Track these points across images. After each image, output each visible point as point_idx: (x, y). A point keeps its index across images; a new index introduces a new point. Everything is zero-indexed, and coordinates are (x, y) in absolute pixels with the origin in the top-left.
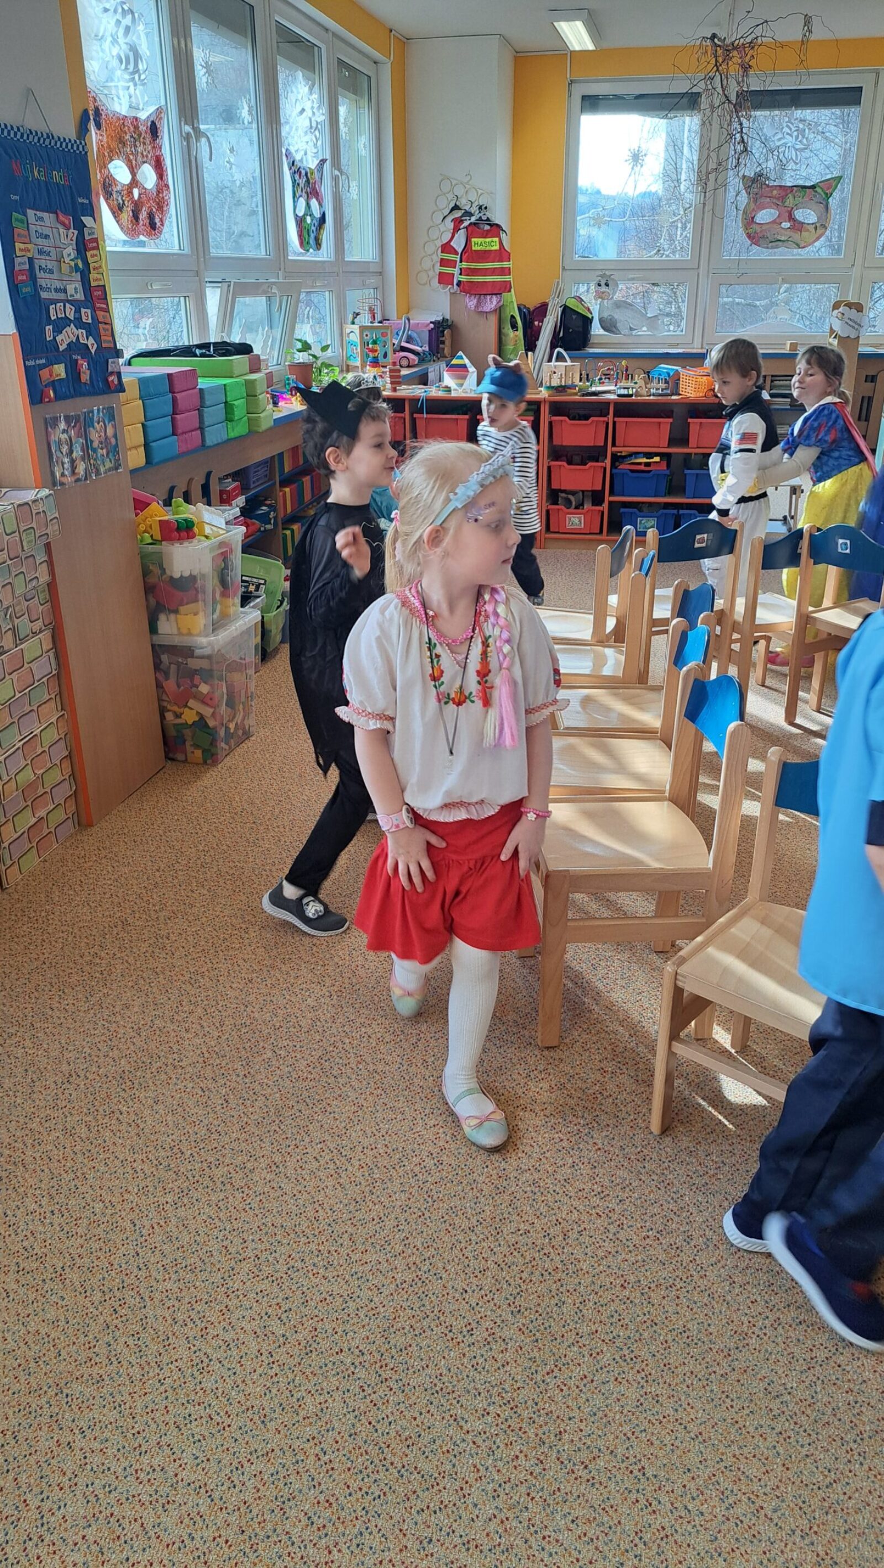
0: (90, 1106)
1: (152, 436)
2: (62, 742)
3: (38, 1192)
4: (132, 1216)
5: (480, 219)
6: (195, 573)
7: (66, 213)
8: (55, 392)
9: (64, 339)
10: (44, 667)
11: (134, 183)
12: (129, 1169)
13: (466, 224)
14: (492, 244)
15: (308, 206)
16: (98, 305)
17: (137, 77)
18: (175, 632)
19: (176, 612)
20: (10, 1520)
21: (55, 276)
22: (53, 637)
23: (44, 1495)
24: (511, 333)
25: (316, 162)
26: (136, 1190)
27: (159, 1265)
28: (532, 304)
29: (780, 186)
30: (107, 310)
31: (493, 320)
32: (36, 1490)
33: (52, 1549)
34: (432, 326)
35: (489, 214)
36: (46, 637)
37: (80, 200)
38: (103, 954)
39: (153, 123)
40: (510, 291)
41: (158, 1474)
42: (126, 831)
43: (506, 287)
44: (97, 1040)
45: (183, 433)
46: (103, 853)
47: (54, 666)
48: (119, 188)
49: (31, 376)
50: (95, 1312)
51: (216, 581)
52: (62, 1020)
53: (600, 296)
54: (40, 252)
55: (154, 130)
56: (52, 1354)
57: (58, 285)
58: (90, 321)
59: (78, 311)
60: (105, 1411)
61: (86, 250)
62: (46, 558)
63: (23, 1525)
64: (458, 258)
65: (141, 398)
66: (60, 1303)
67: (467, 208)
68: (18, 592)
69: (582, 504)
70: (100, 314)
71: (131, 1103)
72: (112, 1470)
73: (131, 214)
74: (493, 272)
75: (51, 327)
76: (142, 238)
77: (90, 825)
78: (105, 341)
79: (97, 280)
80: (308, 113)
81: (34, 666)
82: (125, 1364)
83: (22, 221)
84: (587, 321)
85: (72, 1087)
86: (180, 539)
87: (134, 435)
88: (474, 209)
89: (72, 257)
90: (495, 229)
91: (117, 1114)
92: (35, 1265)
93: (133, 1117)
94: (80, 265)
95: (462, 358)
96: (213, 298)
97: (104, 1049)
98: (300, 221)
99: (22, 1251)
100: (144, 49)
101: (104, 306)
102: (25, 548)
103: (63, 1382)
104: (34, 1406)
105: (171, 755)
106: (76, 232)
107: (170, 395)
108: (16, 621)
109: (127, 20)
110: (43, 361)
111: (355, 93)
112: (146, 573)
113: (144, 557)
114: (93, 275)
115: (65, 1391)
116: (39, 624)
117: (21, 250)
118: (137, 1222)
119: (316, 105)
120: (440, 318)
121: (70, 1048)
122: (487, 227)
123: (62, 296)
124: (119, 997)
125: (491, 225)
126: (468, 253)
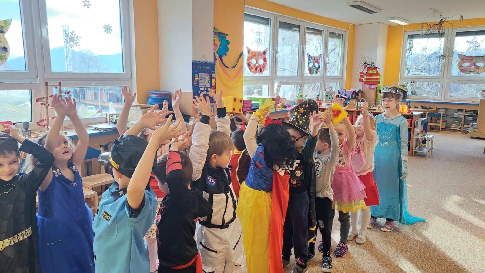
5: (371, 66)
7: (208, 73)
9: (203, 93)
13: (368, 67)
14: (375, 72)
21: (203, 83)
29: (471, 57)
31: (374, 91)
34: (353, 92)
35: (374, 65)
37: (212, 71)
43: (378, 83)
48: (252, 64)
53: (411, 85)
54: (201, 80)
55: (265, 53)
61: (211, 79)
64: (364, 75)
67: (368, 63)
73: (255, 69)
74: (374, 79)
75: (200, 91)
76: (257, 74)
79: (214, 84)
83: (197, 75)
89: (208, 80)
96: (276, 85)
98: (310, 68)
101: (215, 88)
106: (210, 76)
117: (196, 79)
120: (357, 90)
122: (374, 68)
125: (375, 67)
126: (367, 74)
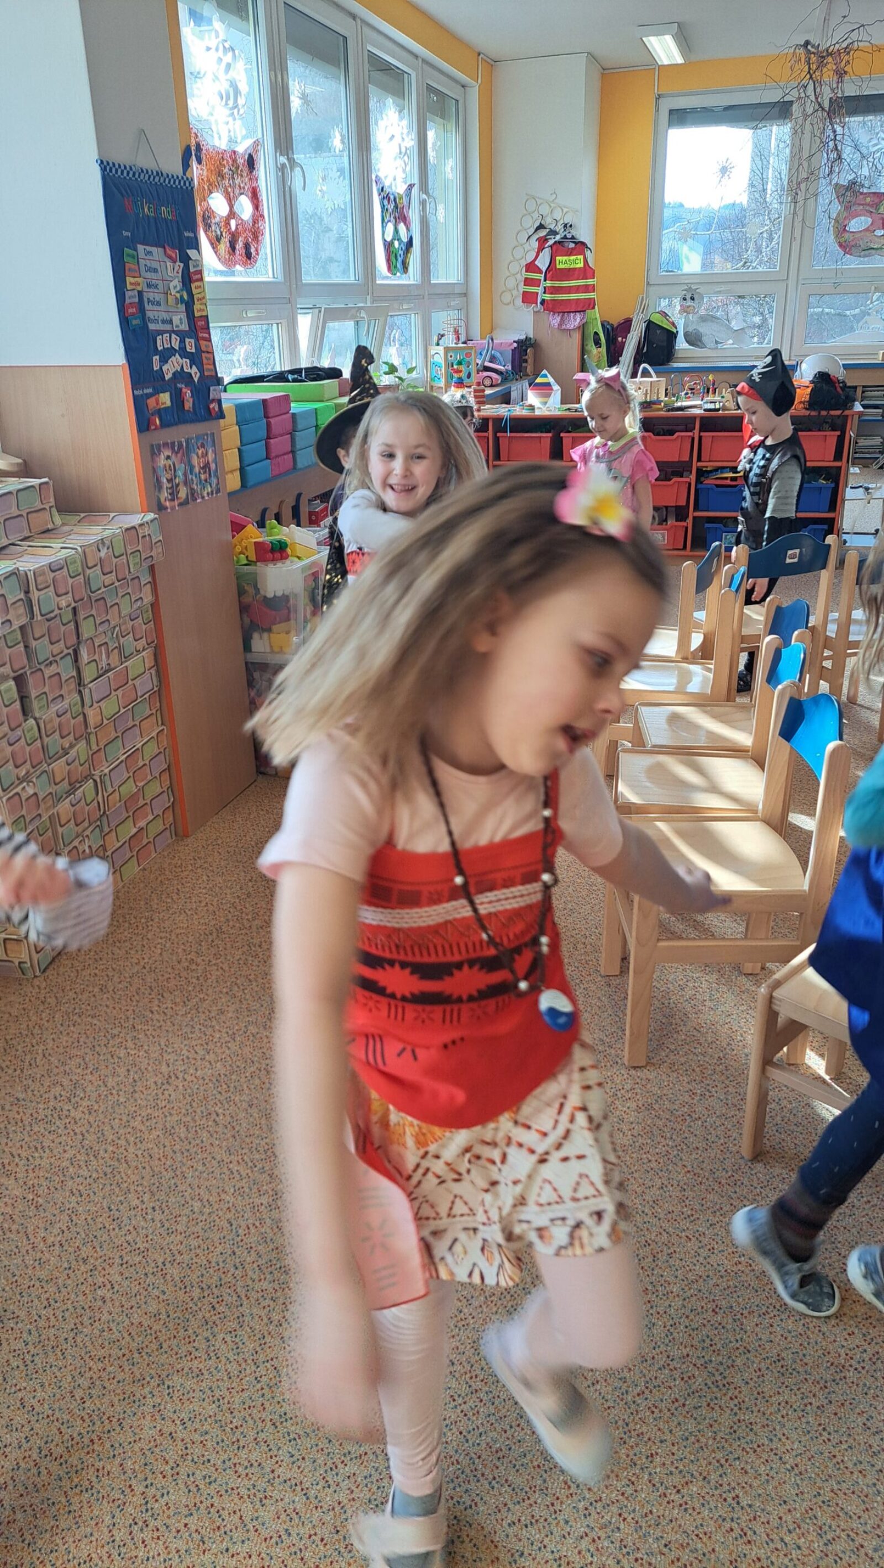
0: (188, 1107)
1: (246, 462)
2: (162, 755)
3: (140, 1188)
4: (228, 1216)
5: (565, 237)
6: (286, 593)
7: (173, 248)
8: (161, 420)
9: (171, 368)
10: (146, 684)
11: (232, 214)
12: (225, 1170)
13: (551, 242)
14: (577, 262)
15: (396, 230)
16: (201, 335)
17: (236, 111)
18: (268, 650)
19: (269, 630)
20: (117, 1503)
21: (162, 308)
22: (155, 655)
23: (149, 1482)
24: (594, 350)
25: (405, 187)
26: (232, 1190)
27: (255, 1265)
28: (615, 320)
29: (875, 194)
30: (209, 340)
31: (577, 337)
32: (141, 1476)
33: (156, 1534)
34: (515, 345)
35: (574, 232)
36: (147, 654)
37: (186, 234)
38: (199, 960)
39: (250, 156)
40: (593, 308)
41: (255, 1469)
42: (219, 842)
43: (590, 304)
44: (194, 1043)
45: (277, 456)
46: (199, 863)
47: (155, 683)
48: (217, 220)
49: (139, 405)
50: (195, 1308)
51: (307, 600)
52: (162, 1023)
53: (685, 310)
54: (149, 285)
55: (251, 162)
56: (154, 1346)
57: (165, 316)
58: (193, 350)
59: (182, 341)
60: (205, 1404)
61: (190, 282)
62: (150, 579)
63: (130, 1509)
64: (542, 277)
65: (237, 423)
66: (162, 1297)
67: (552, 227)
68: (124, 613)
69: (666, 520)
70: (203, 343)
71: (227, 1106)
72: (212, 1462)
73: (228, 244)
74: (577, 289)
75: (157, 357)
76: (238, 267)
77: (187, 836)
78: (208, 370)
79: (200, 310)
80: (398, 139)
81: (137, 682)
82: (223, 1360)
83: (133, 257)
84: (672, 336)
85: (171, 1089)
86: (274, 560)
87: (232, 460)
88: (559, 228)
89: (178, 289)
90: (581, 247)
91: (214, 1116)
92: (138, 1259)
93: (229, 1119)
94: (185, 297)
95: (545, 376)
96: (304, 323)
97: (202, 1052)
98: (388, 246)
99: (125, 1245)
100: (243, 87)
101: (206, 335)
102: (132, 570)
103: (165, 1373)
104: (138, 1395)
105: (262, 769)
106: (182, 265)
107: (265, 420)
108: (122, 640)
109: (228, 58)
110: (150, 390)
111: (443, 117)
112: (241, 592)
113: (239, 577)
114: (197, 306)
115: (167, 1383)
116: (143, 641)
117: (131, 284)
118: (234, 1222)
119: (405, 131)
120: (523, 337)
121: (169, 1050)
122: (572, 245)
123: (168, 327)
124: (215, 1002)
125: (576, 243)
126: (553, 272)
